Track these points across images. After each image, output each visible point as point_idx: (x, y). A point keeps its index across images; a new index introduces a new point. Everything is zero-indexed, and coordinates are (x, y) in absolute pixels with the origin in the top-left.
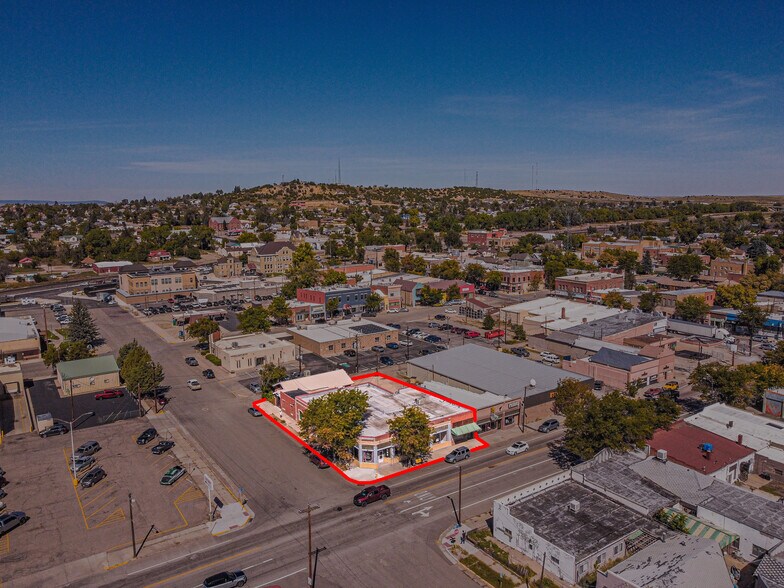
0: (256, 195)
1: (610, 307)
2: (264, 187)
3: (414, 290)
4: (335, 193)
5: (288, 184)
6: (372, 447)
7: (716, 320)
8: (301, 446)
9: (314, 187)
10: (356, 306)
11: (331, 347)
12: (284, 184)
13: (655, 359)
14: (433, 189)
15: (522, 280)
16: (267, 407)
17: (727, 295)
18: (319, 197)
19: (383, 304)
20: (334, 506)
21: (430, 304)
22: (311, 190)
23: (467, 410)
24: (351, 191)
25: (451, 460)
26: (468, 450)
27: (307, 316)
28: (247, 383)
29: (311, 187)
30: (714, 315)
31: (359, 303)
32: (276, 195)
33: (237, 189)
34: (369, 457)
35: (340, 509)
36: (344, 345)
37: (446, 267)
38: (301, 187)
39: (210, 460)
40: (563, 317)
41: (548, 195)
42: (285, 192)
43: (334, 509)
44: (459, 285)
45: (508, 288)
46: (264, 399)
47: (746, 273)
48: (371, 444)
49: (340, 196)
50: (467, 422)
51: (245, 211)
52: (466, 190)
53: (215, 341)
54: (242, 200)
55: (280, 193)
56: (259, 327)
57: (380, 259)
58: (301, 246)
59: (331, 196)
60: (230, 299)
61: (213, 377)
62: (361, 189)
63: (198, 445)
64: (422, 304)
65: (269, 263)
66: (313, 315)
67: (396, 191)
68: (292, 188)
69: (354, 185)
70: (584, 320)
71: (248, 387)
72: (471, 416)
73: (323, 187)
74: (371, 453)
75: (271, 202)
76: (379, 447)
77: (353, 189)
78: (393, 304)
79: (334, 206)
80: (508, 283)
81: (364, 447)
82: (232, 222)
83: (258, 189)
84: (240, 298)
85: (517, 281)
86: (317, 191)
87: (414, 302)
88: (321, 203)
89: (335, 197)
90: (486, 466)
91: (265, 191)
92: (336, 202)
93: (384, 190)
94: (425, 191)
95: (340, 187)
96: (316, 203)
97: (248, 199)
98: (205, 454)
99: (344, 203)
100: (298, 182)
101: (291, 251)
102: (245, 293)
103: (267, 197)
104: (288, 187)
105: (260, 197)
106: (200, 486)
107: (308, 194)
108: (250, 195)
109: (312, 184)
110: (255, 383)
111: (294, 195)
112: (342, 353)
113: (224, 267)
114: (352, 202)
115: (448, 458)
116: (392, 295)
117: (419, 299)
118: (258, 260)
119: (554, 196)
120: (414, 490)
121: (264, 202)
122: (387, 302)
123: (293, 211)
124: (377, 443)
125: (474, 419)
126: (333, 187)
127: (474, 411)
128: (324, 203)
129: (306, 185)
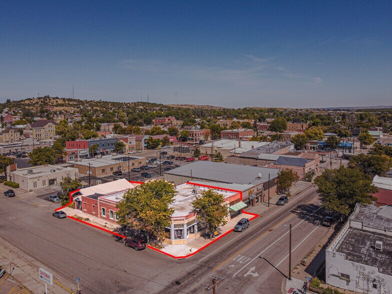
0: (21, 104)
1: (260, 141)
2: (26, 100)
3: (143, 140)
4: (71, 103)
5: (42, 98)
6: (183, 225)
7: (313, 146)
8: (111, 235)
9: (58, 100)
10: (108, 150)
11: (103, 171)
12: (40, 98)
13: (313, 160)
14: (126, 103)
15: (200, 135)
16: (69, 211)
17: (311, 134)
18: (62, 105)
19: (125, 149)
20: (171, 281)
21: (153, 148)
22: (57, 102)
23: (234, 194)
24: (80, 102)
25: (240, 229)
26: (248, 221)
27: (76, 157)
28: (45, 197)
29: (56, 100)
30: (311, 143)
31: (109, 148)
32: (34, 104)
33: (8, 101)
34: (180, 235)
35: (178, 283)
36: (112, 169)
37: (155, 130)
38: (50, 100)
39: (29, 258)
40: (240, 147)
41: (183, 107)
42: (40, 103)
43: (172, 284)
44: (168, 137)
45: (192, 139)
46: (64, 206)
47: (304, 129)
48: (182, 222)
49: (74, 105)
50: (237, 201)
51: (14, 112)
52: (144, 104)
53: (12, 171)
54: (12, 107)
55: (37, 103)
56: (46, 161)
57: (111, 130)
58: (61, 122)
59: (69, 104)
60: (15, 151)
61: (14, 196)
62: (86, 102)
63: (12, 247)
64: (147, 149)
65: (39, 133)
66: (80, 156)
67: (106, 103)
68: (45, 100)
69: (82, 99)
70: (253, 147)
71: (47, 199)
72: (239, 197)
73: (64, 100)
74: (181, 230)
75: (31, 107)
76: (188, 224)
77: (82, 101)
78: (131, 148)
79: (72, 110)
80: (193, 136)
81: (175, 226)
82: (7, 117)
83: (22, 101)
84: (23, 151)
85: (197, 136)
86: (60, 102)
87: (143, 148)
88: (64, 108)
89: (71, 105)
90: (265, 230)
91: (27, 102)
92: (72, 108)
93: (100, 102)
94: (122, 103)
95: (74, 100)
96: (61, 108)
97: (16, 106)
98: (21, 254)
99: (77, 108)
100: (48, 97)
101: (54, 126)
102: (26, 147)
103: (29, 105)
104: (42, 100)
105: (24, 105)
106: (25, 284)
107: (55, 103)
108: (18, 104)
109: (57, 98)
110: (53, 196)
111: (46, 104)
112: (112, 174)
113: (7, 136)
114: (82, 107)
115: (236, 228)
116: (130, 143)
117: (146, 145)
118: (31, 131)
119: (187, 107)
120: (229, 256)
121: (27, 107)
122: (127, 147)
123: (47, 111)
124: (186, 221)
125: (241, 199)
126: (69, 100)
127: (241, 192)
128: (66, 108)
129: (53, 98)
